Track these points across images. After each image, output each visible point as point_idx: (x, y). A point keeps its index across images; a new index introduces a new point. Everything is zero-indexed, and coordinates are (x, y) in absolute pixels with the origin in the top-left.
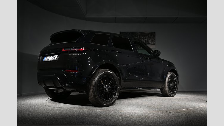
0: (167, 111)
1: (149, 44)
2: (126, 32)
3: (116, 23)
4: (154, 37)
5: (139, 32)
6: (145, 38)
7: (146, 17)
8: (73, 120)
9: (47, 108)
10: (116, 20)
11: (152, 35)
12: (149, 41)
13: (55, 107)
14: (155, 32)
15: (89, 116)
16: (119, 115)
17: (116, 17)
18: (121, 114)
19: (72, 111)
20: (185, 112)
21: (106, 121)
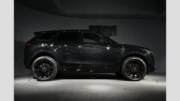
0: (126, 88)
1: (111, 35)
2: (93, 26)
3: (85, 18)
4: (116, 30)
5: (104, 26)
6: (109, 31)
7: (110, 14)
8: (50, 96)
9: (29, 87)
10: (85, 16)
11: (114, 28)
12: (111, 33)
13: (36, 86)
14: (116, 26)
15: (63, 93)
16: (88, 92)
17: (85, 14)
18: (89, 91)
19: (49, 89)
20: (140, 89)
21: (77, 97)
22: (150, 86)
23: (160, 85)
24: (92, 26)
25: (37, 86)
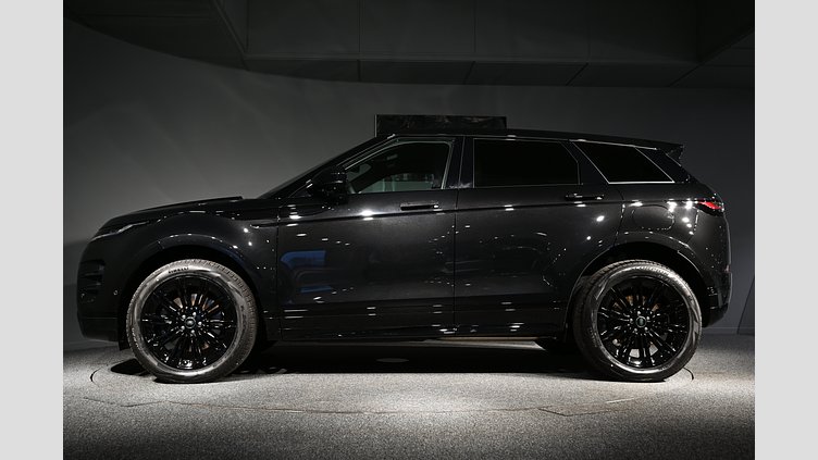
0: (550, 409)
2: (397, 117)
3: (359, 81)
5: (448, 117)
7: (474, 62)
8: (193, 449)
9: (91, 406)
10: (359, 73)
11: (495, 127)
13: (125, 403)
14: (504, 119)
15: (256, 433)
16: (371, 429)
17: (359, 61)
18: (378, 424)
19: (191, 417)
20: (614, 410)
21: (321, 452)
23: (705, 392)
24: (394, 116)
25: (132, 400)
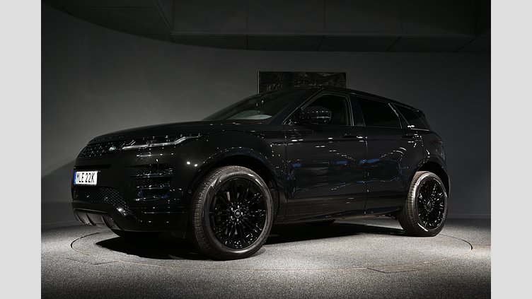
0: (375, 268)
2: (273, 72)
4: (343, 84)
5: (307, 73)
7: (324, 36)
8: (138, 293)
9: (71, 264)
10: (247, 43)
11: (339, 79)
13: (93, 262)
14: (344, 74)
15: (179, 283)
16: (256, 281)
17: (247, 36)
18: (260, 277)
19: (136, 272)
20: (419, 269)
21: (222, 295)
22: (450, 260)
23: (480, 258)
24: (271, 73)
25: (98, 261)
